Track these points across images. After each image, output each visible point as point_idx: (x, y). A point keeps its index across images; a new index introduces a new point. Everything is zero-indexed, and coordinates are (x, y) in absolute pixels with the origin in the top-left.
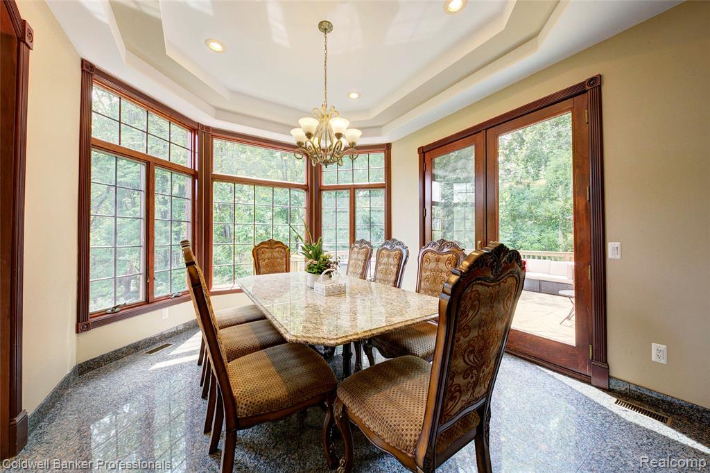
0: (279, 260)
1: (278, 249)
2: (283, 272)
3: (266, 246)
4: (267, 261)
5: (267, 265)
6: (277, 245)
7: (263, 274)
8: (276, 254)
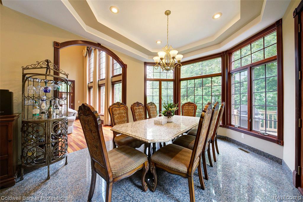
0: (191, 111)
1: (191, 106)
2: (192, 116)
3: (187, 105)
4: (186, 110)
5: (186, 112)
6: (192, 104)
7: (184, 115)
8: (190, 108)
